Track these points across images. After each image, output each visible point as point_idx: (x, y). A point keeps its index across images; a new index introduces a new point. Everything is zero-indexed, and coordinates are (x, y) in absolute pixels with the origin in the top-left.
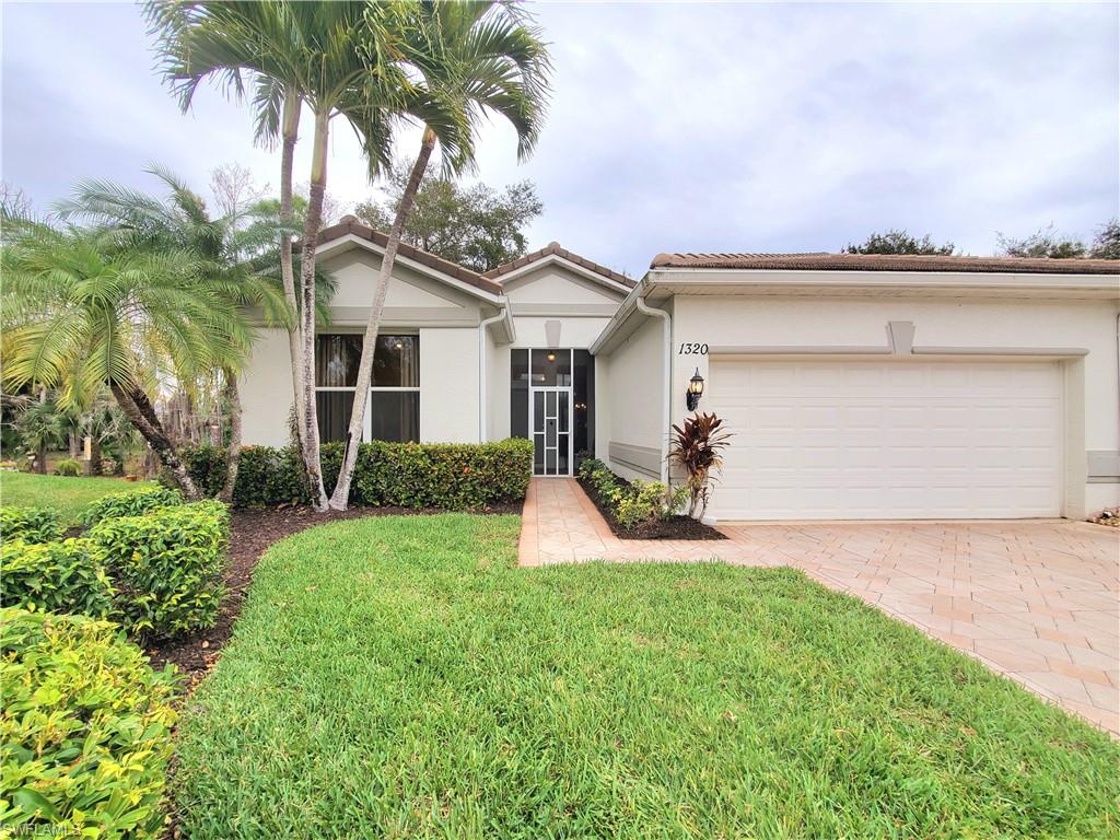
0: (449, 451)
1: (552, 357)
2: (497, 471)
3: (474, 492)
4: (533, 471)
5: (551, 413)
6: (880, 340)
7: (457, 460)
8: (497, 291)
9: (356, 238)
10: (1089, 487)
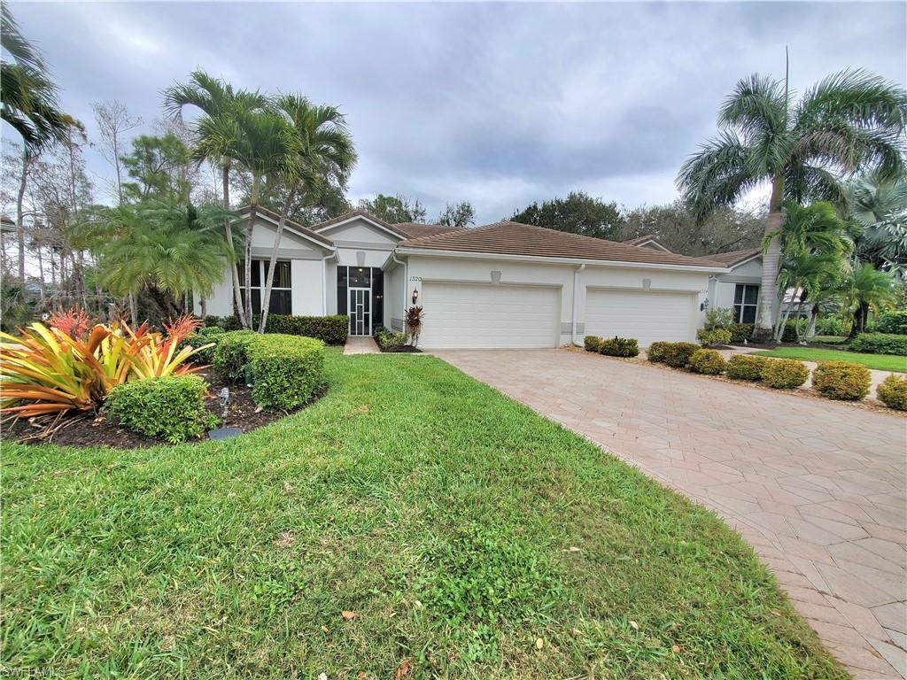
0: (310, 319)
1: (361, 270)
2: (331, 328)
4: (349, 333)
5: (360, 302)
6: (488, 278)
7: (314, 324)
8: (331, 244)
9: (257, 214)
10: (561, 336)
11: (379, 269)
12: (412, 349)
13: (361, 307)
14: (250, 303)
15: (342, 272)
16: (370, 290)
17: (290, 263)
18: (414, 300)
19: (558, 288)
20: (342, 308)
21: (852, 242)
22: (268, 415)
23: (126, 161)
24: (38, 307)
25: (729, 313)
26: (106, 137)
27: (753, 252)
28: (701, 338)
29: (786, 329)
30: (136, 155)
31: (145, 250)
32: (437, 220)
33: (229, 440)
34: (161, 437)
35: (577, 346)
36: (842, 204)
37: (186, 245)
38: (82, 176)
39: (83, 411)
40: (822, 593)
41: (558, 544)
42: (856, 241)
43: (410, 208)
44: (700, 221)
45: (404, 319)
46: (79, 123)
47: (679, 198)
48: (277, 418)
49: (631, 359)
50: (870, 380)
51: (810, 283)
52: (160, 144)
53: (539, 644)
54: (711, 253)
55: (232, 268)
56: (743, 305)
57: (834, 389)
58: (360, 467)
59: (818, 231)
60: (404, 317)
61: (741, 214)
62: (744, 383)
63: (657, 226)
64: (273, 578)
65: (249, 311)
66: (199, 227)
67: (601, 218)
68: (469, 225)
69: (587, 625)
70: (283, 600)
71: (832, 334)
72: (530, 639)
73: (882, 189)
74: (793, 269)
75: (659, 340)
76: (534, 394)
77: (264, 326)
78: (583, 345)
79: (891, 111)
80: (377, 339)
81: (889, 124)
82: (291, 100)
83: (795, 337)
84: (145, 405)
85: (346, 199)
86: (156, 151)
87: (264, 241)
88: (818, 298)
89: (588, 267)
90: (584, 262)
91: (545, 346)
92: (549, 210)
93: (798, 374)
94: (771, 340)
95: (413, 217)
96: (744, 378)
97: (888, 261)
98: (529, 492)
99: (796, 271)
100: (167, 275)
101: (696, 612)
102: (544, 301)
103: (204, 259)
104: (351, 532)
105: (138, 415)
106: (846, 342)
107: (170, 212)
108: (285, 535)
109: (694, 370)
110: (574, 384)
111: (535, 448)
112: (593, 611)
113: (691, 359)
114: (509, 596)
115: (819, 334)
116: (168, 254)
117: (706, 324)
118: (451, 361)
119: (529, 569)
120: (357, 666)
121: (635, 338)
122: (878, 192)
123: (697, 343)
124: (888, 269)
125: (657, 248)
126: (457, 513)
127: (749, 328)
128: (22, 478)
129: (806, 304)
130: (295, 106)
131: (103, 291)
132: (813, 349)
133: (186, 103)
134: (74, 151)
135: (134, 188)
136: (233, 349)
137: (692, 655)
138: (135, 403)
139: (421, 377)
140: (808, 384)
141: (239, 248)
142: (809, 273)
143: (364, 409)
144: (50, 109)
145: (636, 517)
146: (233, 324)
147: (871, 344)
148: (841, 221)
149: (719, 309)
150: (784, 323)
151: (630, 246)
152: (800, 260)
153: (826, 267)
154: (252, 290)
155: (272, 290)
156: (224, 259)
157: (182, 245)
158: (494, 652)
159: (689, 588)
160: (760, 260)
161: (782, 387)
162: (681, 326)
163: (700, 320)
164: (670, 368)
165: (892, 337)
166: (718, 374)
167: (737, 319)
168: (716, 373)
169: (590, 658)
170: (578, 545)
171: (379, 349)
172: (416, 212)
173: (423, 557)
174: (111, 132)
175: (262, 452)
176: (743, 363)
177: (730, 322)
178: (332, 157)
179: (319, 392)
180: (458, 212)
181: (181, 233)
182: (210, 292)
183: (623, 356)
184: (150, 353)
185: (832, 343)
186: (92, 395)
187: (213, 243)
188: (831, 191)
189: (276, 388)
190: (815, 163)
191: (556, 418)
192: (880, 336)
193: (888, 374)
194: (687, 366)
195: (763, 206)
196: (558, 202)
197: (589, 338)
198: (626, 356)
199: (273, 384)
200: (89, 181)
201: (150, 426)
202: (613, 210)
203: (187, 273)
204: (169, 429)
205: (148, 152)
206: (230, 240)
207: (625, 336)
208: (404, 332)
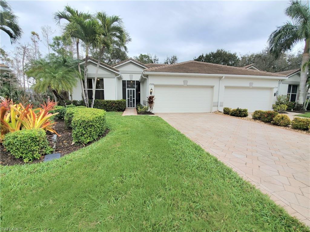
0: (110, 101)
1: (132, 82)
2: (119, 105)
3: (115, 109)
4: (127, 106)
5: (131, 94)
6: (182, 84)
7: (112, 103)
8: (118, 71)
9: (90, 61)
10: (213, 107)
11: (138, 81)
12: (150, 113)
14: (87, 95)
15: (124, 82)
16: (135, 89)
17: (103, 79)
18: (151, 93)
19: (212, 87)
20: (124, 97)
22: (76, 146)
23: (51, 45)
25: (286, 97)
26: (44, 38)
27: (296, 71)
28: (274, 108)
30: (54, 43)
31: (47, 75)
32: (163, 62)
35: (220, 112)
37: (62, 73)
38: (38, 52)
43: (153, 58)
45: (147, 101)
46: (37, 34)
48: (81, 147)
49: (245, 118)
52: (61, 39)
55: (81, 82)
56: (291, 94)
60: (147, 100)
62: (300, 131)
65: (87, 98)
67: (230, 59)
75: (258, 110)
77: (93, 104)
78: (223, 111)
84: (14, 144)
86: (60, 41)
87: (93, 71)
89: (226, 78)
90: (224, 75)
91: (206, 112)
92: (209, 56)
94: (303, 109)
95: (154, 62)
100: (54, 84)
102: (206, 93)
103: (69, 78)
105: (12, 149)
107: (56, 60)
109: (275, 124)
113: (274, 119)
116: (55, 76)
117: (276, 102)
118: (165, 119)
121: (246, 109)
125: (254, 69)
127: (293, 104)
130: (101, 16)
133: (62, 18)
134: (36, 43)
135: (53, 55)
146: (83, 103)
149: (282, 95)
150: (308, 102)
151: (243, 69)
154: (88, 90)
155: (96, 90)
157: (60, 73)
160: (299, 75)
162: (266, 103)
163: (274, 100)
168: (286, 125)
171: (137, 113)
172: (155, 60)
174: (46, 36)
177: (286, 101)
179: (103, 134)
180: (172, 59)
181: (60, 68)
183: (240, 116)
187: (72, 72)
189: (79, 134)
194: (272, 122)
195: (299, 51)
196: (212, 53)
197: (225, 108)
198: (242, 117)
199: (78, 132)
202: (234, 56)
203: (62, 83)
204: (24, 156)
205: (58, 42)
206: (80, 71)
207: (242, 108)
208: (147, 106)
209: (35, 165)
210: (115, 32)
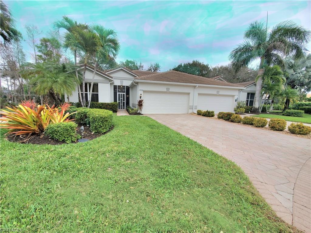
0: (105, 103)
1: (122, 87)
4: (118, 108)
5: (121, 98)
6: (165, 90)
7: (106, 105)
8: (112, 78)
9: (87, 67)
10: (189, 110)
11: (128, 86)
12: (140, 114)
13: (122, 99)
14: (85, 98)
15: (115, 87)
16: (125, 94)
17: (98, 84)
18: (140, 97)
19: (189, 94)
20: (115, 100)
21: (286, 79)
22: (96, 135)
23: (37, 47)
24: (7, 98)
25: (245, 103)
26: (30, 38)
27: (253, 82)
28: (235, 111)
29: (263, 108)
30: (41, 45)
31: (48, 79)
32: (147, 69)
33: (86, 142)
34: (64, 141)
35: (194, 113)
36: (283, 66)
38: (22, 52)
39: (37, 133)
40: (262, 182)
41: (189, 170)
42: (287, 79)
43: (138, 65)
44: (236, 71)
45: (137, 104)
47: (230, 63)
48: (99, 136)
49: (212, 117)
50: (286, 124)
51: (271, 93)
52: (50, 41)
53: (184, 193)
54: (240, 82)
55: (78, 86)
56: (249, 100)
57: (275, 127)
58: (129, 150)
59: (275, 75)
60: (137, 103)
61: (250, 69)
62: (247, 125)
63: (222, 72)
64: (108, 179)
65: (84, 101)
66: (67, 71)
67: (203, 69)
68: (158, 71)
69: (197, 189)
70: (112, 184)
71: (278, 110)
72: (182, 192)
73: (296, 61)
74: (266, 88)
75: (221, 111)
76: (181, 129)
77: (89, 106)
78: (196, 113)
79: (300, 35)
80: (128, 110)
81: (299, 40)
82: (98, 27)
83: (266, 111)
84: (59, 131)
85: (116, 61)
86: (48, 43)
87: (89, 77)
88: (273, 98)
89: (199, 87)
90: (197, 85)
91: (184, 113)
92: (186, 66)
93: (264, 123)
94: (258, 112)
95: (139, 68)
96: (248, 124)
97: (297, 86)
98: (180, 157)
99: (267, 88)
100: (56, 88)
101: (227, 186)
102: (184, 98)
103: (69, 83)
104: (129, 168)
105: (56, 134)
106: (282, 112)
107: (56, 66)
108: (109, 169)
109: (232, 121)
110: (193, 126)
111: (182, 145)
112: (199, 186)
113: (231, 118)
114: (176, 183)
115: (274, 110)
116: (57, 81)
117: (237, 106)
118: (153, 118)
119: (181, 176)
120: (136, 199)
121: (213, 111)
122: (295, 62)
123: (234, 112)
124: (296, 88)
125: (222, 81)
126: (159, 162)
127: (251, 107)
128: (24, 153)
129: (270, 99)
131: (31, 93)
132: (271, 115)
133: (61, 27)
134: (18, 42)
135: (40, 56)
136: (82, 113)
137: (225, 196)
138: (55, 131)
139: (144, 123)
140: (267, 126)
141: (80, 79)
142: (271, 90)
143: (127, 133)
144: (13, 29)
145: (211, 163)
146: (79, 105)
147: (289, 113)
148: (282, 72)
149: (241, 101)
150: (262, 106)
151: (212, 80)
152: (268, 85)
153: (277, 88)
154: (85, 93)
155: (92, 94)
156: (75, 83)
157: (61, 78)
158: (172, 196)
159: (225, 181)
160: (255, 85)
161: (259, 127)
162: (228, 107)
163: (235, 105)
164: (224, 121)
165: (296, 111)
166: (240, 122)
167: (247, 104)
168: (239, 122)
169: (198, 196)
170: (195, 170)
171: (128, 114)
172: (140, 66)
173: (150, 174)
174: (32, 36)
175: (97, 146)
176: (247, 119)
177: (245, 105)
178: (112, 47)
179: (111, 128)
180: (155, 67)
181: (60, 74)
182: (71, 94)
183: (209, 116)
184: (56, 115)
185: (278, 113)
186: (39, 128)
187: (72, 77)
188: (280, 62)
189: (98, 126)
190: (275, 52)
191: (188, 136)
192: (292, 111)
193: (292, 122)
194: (230, 120)
195: (258, 66)
196: (189, 63)
197: (199, 110)
199: (97, 125)
200: (24, 54)
201: (60, 138)
202: (207, 67)
203: (63, 88)
204: (66, 139)
205: (45, 43)
206: (77, 76)
207: (210, 110)
208: (137, 108)
209: (74, 144)
210: (110, 44)
